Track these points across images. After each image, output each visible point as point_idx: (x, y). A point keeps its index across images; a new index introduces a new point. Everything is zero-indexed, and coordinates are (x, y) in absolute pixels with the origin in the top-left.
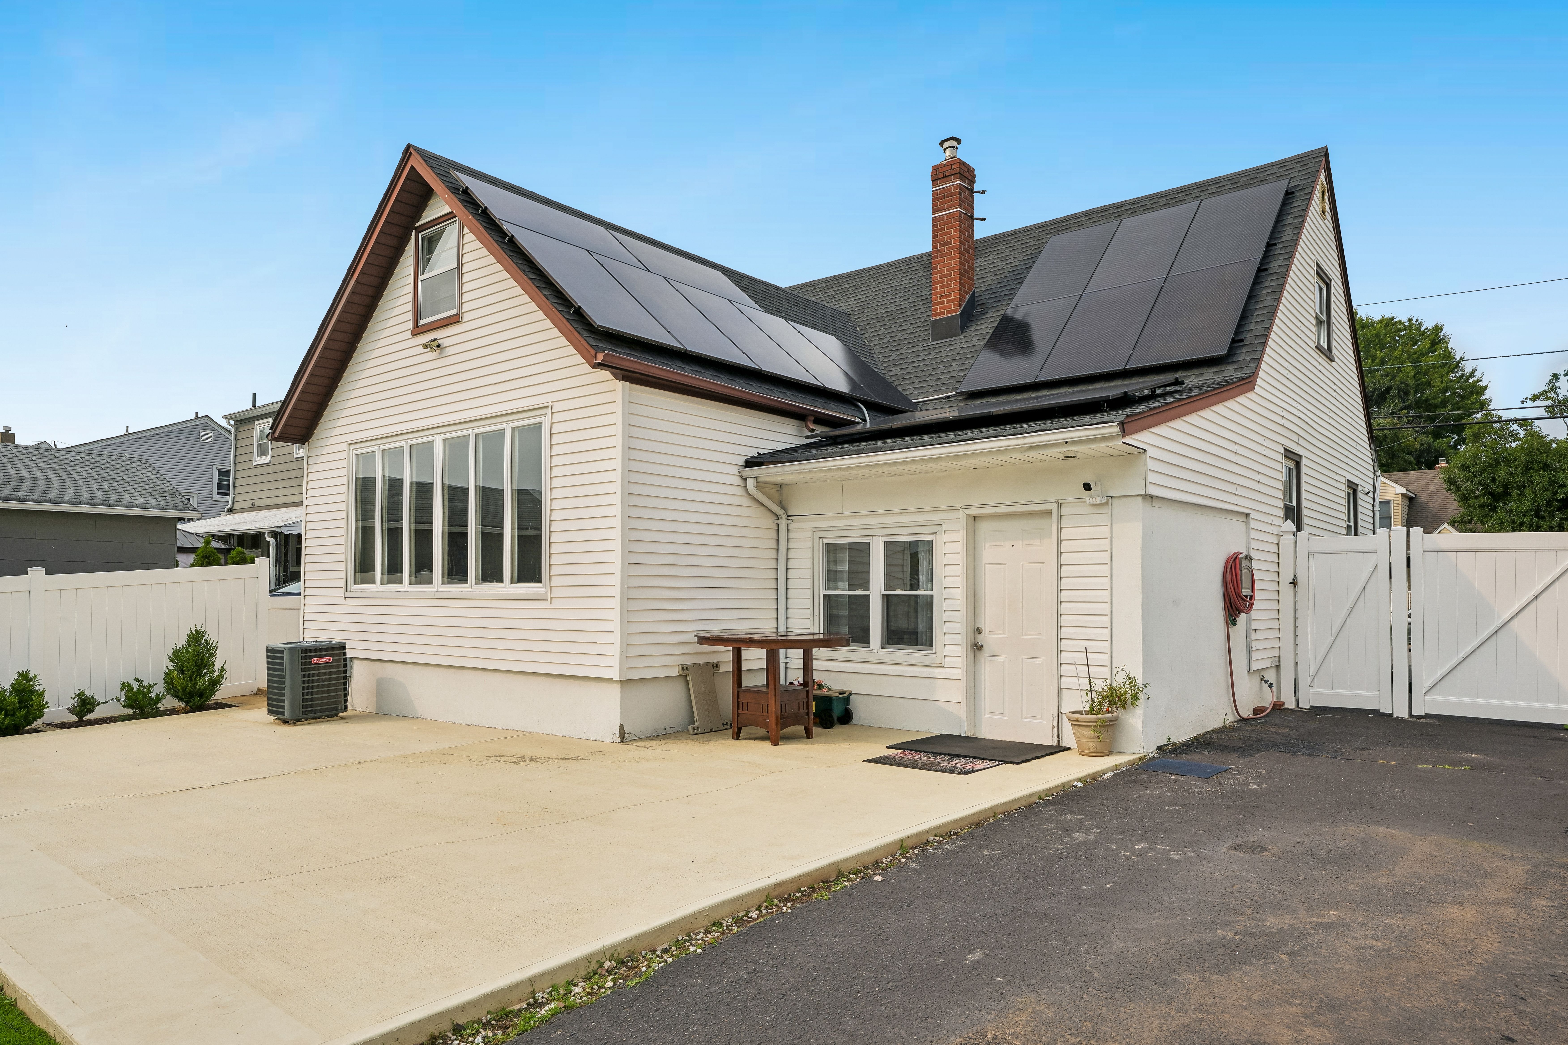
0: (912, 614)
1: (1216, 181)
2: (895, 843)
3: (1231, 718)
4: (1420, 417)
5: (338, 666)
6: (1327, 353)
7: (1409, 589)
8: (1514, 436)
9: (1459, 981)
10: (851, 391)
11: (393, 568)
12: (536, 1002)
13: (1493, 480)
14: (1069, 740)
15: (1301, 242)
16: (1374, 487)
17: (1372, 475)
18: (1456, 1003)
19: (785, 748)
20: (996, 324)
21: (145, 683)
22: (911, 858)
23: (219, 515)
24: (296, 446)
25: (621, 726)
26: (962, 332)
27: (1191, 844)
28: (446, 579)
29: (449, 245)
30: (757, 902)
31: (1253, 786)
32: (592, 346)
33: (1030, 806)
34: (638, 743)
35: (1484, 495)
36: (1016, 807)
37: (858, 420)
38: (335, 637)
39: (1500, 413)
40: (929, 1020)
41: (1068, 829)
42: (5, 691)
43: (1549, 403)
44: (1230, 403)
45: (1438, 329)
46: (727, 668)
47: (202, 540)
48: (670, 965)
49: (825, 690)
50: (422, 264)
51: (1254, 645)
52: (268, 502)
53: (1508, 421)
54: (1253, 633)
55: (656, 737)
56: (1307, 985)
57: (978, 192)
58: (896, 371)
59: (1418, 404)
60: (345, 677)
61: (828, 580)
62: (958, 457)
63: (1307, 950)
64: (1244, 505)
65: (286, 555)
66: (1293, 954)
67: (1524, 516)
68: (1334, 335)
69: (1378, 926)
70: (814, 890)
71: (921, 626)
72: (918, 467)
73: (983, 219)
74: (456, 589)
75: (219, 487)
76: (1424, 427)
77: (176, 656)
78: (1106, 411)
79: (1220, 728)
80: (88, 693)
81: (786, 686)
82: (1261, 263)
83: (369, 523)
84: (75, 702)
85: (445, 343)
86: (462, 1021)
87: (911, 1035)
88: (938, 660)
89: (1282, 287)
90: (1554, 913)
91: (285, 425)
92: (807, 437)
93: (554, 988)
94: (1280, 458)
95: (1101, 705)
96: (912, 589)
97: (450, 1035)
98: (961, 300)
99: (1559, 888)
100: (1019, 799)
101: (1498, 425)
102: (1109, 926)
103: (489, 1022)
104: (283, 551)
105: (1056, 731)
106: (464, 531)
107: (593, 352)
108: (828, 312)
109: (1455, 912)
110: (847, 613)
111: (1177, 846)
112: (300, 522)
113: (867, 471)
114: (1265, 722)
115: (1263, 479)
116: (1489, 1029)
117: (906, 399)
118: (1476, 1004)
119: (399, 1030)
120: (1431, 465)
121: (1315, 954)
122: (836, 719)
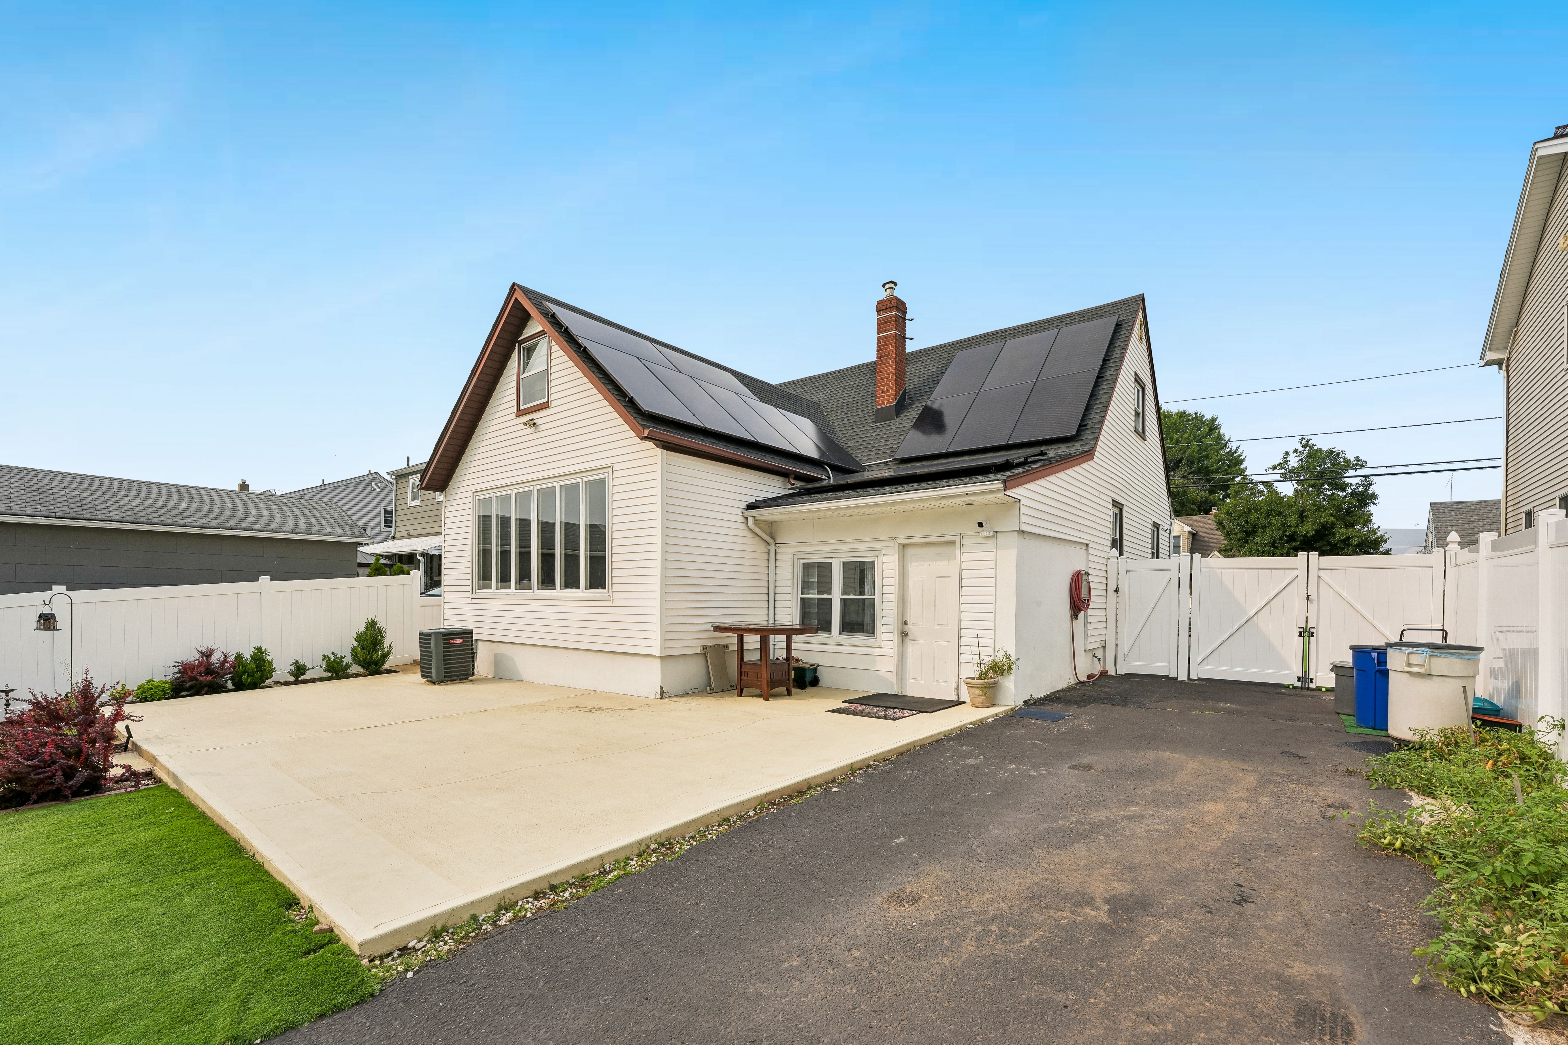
0: (861, 611)
1: (1070, 316)
2: (847, 766)
3: (1072, 682)
4: (1202, 479)
5: (468, 645)
6: (1142, 435)
7: (1191, 595)
8: (1261, 493)
9: (1211, 850)
10: (820, 457)
11: (504, 578)
12: (605, 870)
13: (1247, 522)
14: (965, 697)
15: (1126, 359)
16: (1170, 526)
17: (1169, 518)
18: (1208, 864)
19: (772, 703)
20: (920, 412)
21: (339, 656)
22: (857, 776)
23: (386, 541)
24: (437, 493)
25: (661, 687)
26: (897, 417)
27: (1044, 765)
28: (540, 586)
29: (541, 354)
30: (754, 805)
31: (1085, 727)
32: (640, 424)
33: (938, 741)
34: (672, 699)
35: (1240, 532)
36: (929, 742)
37: (825, 477)
38: (465, 626)
39: (1252, 477)
40: (868, 882)
41: (963, 756)
42: (247, 660)
43: (1283, 471)
44: (1077, 468)
45: (1214, 420)
46: (734, 648)
47: (374, 558)
48: (695, 847)
49: (800, 663)
50: (523, 366)
51: (1089, 633)
52: (419, 532)
53: (1257, 483)
54: (1089, 624)
55: (685, 695)
56: (1115, 855)
57: (909, 320)
58: (851, 443)
59: (1199, 471)
60: (473, 653)
61: (803, 588)
62: (893, 504)
63: (1116, 833)
64: (1085, 538)
65: (431, 569)
66: (1107, 836)
67: (1265, 546)
68: (1146, 423)
69: (1162, 816)
70: (792, 797)
71: (867, 620)
72: (866, 510)
73: (912, 339)
74: (547, 593)
75: (385, 521)
76: (1203, 486)
77: (359, 637)
78: (994, 473)
79: (1065, 689)
80: (301, 662)
81: (774, 660)
82: (1099, 373)
83: (487, 547)
84: (293, 667)
85: (538, 422)
86: (555, 882)
87: (856, 891)
88: (878, 643)
89: (1113, 389)
90: (1272, 805)
91: (430, 479)
92: (789, 489)
93: (617, 861)
94: (1109, 506)
95: (987, 673)
96: (861, 594)
97: (548, 891)
98: (896, 395)
99: (1276, 789)
100: (931, 736)
101: (1251, 485)
102: (989, 820)
103: (573, 883)
104: (429, 566)
105: (956, 691)
106: (552, 553)
107: (641, 428)
108: (804, 402)
109: (1211, 806)
110: (816, 610)
111: (1035, 767)
112: (441, 546)
113: (831, 513)
114: (1095, 684)
115: (1098, 520)
116: (1227, 880)
117: (858, 463)
118: (1220, 864)
119: (514, 888)
120: (1207, 512)
121: (1121, 835)
122: (808, 683)
